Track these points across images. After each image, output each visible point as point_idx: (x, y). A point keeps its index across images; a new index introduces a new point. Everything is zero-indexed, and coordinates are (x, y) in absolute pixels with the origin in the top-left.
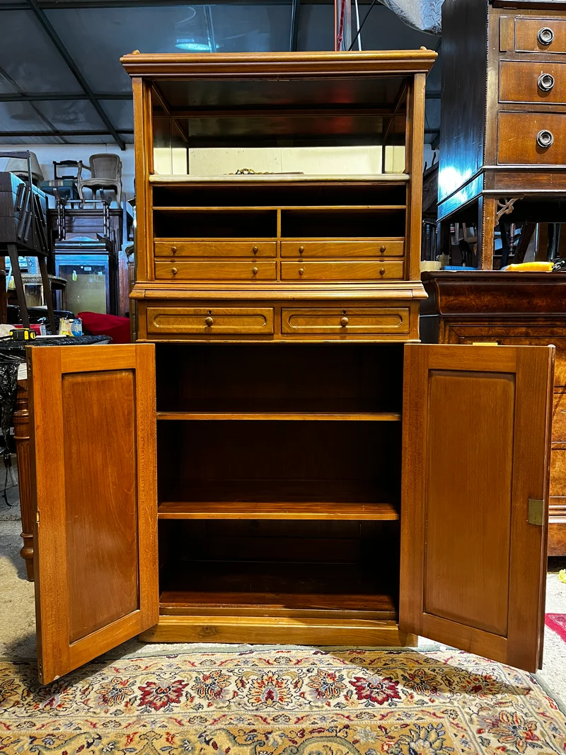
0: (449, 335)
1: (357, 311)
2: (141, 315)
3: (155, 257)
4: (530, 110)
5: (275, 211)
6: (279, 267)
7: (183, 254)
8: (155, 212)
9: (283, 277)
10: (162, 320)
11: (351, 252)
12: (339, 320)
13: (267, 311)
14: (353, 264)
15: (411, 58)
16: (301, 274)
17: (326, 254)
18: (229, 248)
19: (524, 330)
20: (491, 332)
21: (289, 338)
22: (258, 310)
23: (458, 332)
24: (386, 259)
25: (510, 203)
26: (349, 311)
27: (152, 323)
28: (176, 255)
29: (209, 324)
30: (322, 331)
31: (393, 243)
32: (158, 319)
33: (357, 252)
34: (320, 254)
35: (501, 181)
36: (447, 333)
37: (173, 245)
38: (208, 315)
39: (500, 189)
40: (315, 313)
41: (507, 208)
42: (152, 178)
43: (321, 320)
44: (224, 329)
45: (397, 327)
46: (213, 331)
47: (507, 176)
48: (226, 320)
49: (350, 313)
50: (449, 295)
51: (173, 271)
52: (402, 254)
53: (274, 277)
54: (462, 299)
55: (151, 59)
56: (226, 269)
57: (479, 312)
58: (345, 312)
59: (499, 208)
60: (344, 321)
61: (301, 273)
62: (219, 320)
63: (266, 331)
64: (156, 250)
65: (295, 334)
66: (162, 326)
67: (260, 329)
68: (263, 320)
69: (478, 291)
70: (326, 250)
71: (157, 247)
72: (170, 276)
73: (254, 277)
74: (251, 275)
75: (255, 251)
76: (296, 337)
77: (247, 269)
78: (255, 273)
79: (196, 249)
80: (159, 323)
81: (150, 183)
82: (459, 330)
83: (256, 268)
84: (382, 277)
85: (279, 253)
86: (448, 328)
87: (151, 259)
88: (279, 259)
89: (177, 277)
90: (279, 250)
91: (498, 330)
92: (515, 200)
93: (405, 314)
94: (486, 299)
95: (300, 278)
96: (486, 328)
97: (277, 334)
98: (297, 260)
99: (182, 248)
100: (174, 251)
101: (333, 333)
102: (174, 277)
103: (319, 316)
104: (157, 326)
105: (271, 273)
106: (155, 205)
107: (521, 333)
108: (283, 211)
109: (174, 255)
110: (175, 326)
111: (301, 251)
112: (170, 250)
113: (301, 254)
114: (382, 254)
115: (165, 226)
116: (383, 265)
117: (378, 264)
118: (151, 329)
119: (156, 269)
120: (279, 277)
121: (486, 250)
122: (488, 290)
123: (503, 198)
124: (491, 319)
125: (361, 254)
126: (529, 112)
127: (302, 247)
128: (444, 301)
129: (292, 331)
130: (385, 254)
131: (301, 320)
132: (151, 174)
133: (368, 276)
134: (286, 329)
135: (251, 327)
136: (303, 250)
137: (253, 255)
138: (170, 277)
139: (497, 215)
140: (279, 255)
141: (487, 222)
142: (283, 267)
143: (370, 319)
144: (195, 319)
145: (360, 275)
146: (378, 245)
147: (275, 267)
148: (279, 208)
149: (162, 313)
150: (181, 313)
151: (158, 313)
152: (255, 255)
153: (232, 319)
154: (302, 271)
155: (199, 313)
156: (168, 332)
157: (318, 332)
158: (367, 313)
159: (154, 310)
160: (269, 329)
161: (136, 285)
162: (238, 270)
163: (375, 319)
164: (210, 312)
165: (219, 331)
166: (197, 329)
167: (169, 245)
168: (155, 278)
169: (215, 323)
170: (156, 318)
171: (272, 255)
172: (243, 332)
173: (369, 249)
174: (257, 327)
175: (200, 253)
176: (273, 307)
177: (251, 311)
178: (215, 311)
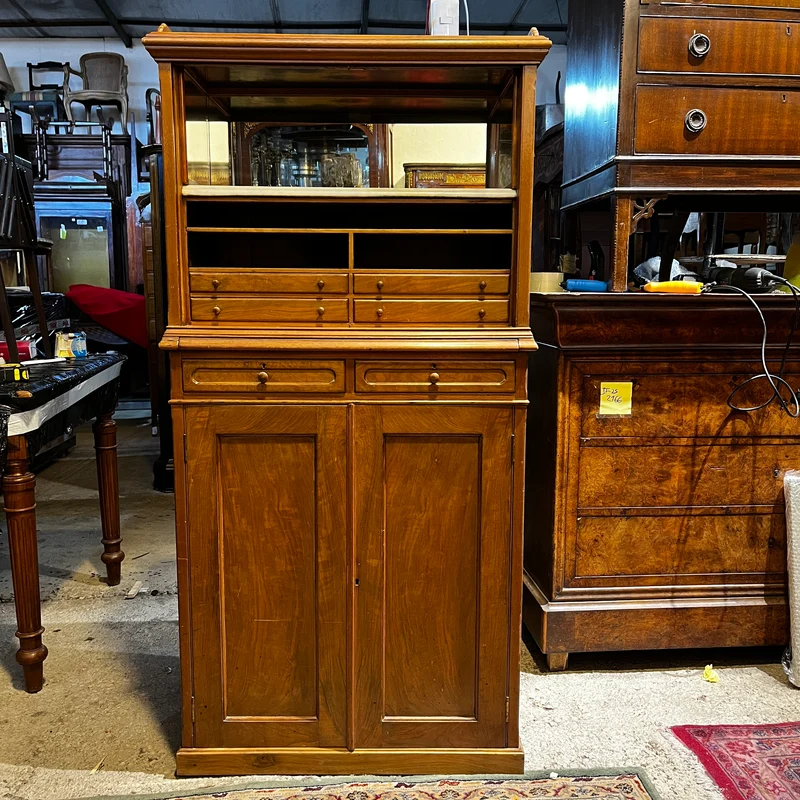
0: (571, 373)
1: (450, 364)
2: (175, 369)
3: (191, 292)
4: (678, 83)
5: (347, 235)
6: (352, 307)
7: (228, 290)
8: (190, 234)
9: (357, 319)
10: (202, 374)
11: (444, 288)
12: (427, 375)
13: (338, 366)
16: (379, 316)
17: (410, 290)
18: (289, 281)
19: (665, 365)
20: (624, 369)
21: (364, 397)
22: (326, 364)
23: (582, 369)
24: (486, 297)
25: (650, 204)
26: (440, 364)
27: (188, 379)
28: (218, 289)
29: (262, 380)
30: (406, 390)
31: (495, 277)
32: (196, 374)
33: (451, 288)
34: (403, 291)
35: (638, 176)
36: (568, 369)
37: (214, 277)
38: (261, 370)
39: (638, 186)
40: (397, 367)
41: (646, 211)
42: (187, 190)
43: (404, 375)
44: (282, 386)
45: (499, 384)
46: (268, 389)
47: (646, 169)
48: (284, 375)
49: (442, 367)
50: (572, 324)
51: (215, 311)
52: (506, 291)
53: (345, 319)
54: (588, 328)
56: (283, 308)
57: (610, 343)
58: (434, 365)
59: (636, 210)
60: (433, 377)
61: (378, 314)
62: (276, 375)
63: (336, 389)
64: (193, 283)
65: (373, 392)
66: (202, 383)
67: (328, 387)
68: (332, 376)
69: (608, 318)
70: (411, 285)
71: (194, 279)
72: (211, 316)
73: (320, 319)
74: (315, 316)
75: (320, 286)
76: (374, 397)
77: (311, 309)
78: (320, 313)
79: (244, 282)
80: (199, 379)
81: (183, 197)
82: (584, 367)
83: (322, 308)
84: (481, 320)
85: (350, 288)
86: (569, 364)
87: (186, 295)
88: (351, 297)
89: (220, 318)
90: (351, 284)
91: (633, 366)
92: (656, 200)
93: (510, 369)
94: (618, 328)
95: (378, 321)
96: (618, 364)
97: (350, 392)
98: (374, 297)
99: (226, 280)
100: (215, 285)
101: (420, 392)
102: (216, 318)
103: (403, 371)
104: (197, 383)
105: (342, 313)
106: (190, 225)
107: (663, 370)
108: (355, 234)
109: (216, 290)
110: (220, 383)
111: (379, 286)
112: (210, 284)
113: (379, 291)
114: (482, 291)
115: (204, 252)
116: (483, 305)
117: (476, 303)
118: (188, 387)
119: (193, 308)
120: (351, 319)
121: (619, 264)
122: (621, 317)
123: (641, 197)
124: (624, 353)
125: (456, 290)
126: (676, 86)
127: (381, 282)
128: (565, 332)
129: (369, 390)
130: (485, 290)
131: (380, 375)
132: (184, 184)
133: (463, 319)
134: (360, 387)
135: (315, 384)
136: (382, 285)
137: (318, 290)
138: (211, 318)
139: (633, 220)
140: (351, 291)
141: (620, 228)
142: (356, 307)
143: (467, 375)
144: (245, 374)
145: (454, 317)
146: (477, 279)
147: (345, 306)
148: (351, 231)
149: (202, 366)
150: (227, 366)
151: (197, 366)
152: (321, 290)
153: (292, 374)
154: (381, 310)
155: (250, 366)
156: (210, 390)
157: (401, 390)
158: (463, 367)
159: (192, 363)
160: (339, 387)
161: (167, 331)
162: (299, 309)
163: (472, 375)
164: (264, 365)
165: (276, 389)
166: (247, 387)
167: (209, 277)
168: (191, 319)
169: (270, 379)
170: (195, 372)
171: (342, 290)
172: (306, 390)
173: (465, 284)
174: (324, 384)
175: (249, 288)
176: (344, 360)
177: (316, 364)
178: (270, 364)
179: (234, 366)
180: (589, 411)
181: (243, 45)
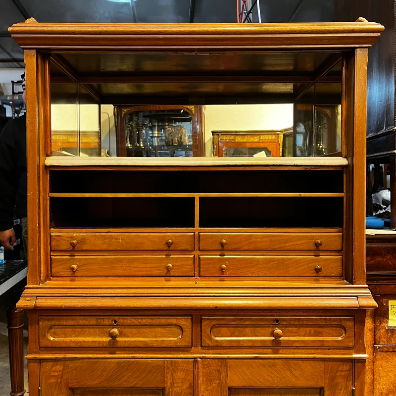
1: (292, 320)
2: (32, 325)
3: (51, 251)
5: (194, 198)
6: (197, 262)
7: (85, 248)
8: (52, 199)
9: (202, 274)
10: (58, 331)
11: (282, 245)
12: (270, 329)
13: (185, 322)
14: (283, 259)
15: (353, 31)
16: (223, 271)
17: (252, 247)
18: (140, 241)
21: (210, 351)
22: (173, 320)
23: (374, 291)
24: (321, 254)
26: (282, 320)
27: (44, 336)
28: (76, 248)
29: (113, 336)
30: (250, 344)
31: (329, 235)
32: (53, 330)
33: (288, 245)
34: (245, 248)
37: (72, 238)
38: (113, 326)
40: (241, 323)
42: (51, 161)
43: (248, 330)
44: (132, 341)
45: (340, 338)
46: (119, 345)
48: (134, 331)
49: (284, 323)
51: (72, 269)
52: (339, 248)
53: (192, 273)
55: (45, 29)
56: (135, 264)
58: (277, 321)
61: (222, 269)
62: (127, 330)
63: (183, 344)
64: (53, 243)
65: (218, 347)
66: (56, 339)
67: (176, 342)
68: (180, 331)
70: (252, 243)
71: (54, 239)
72: (70, 274)
73: (168, 274)
74: (164, 272)
75: (169, 245)
76: (219, 351)
77: (160, 265)
78: (168, 269)
79: (100, 242)
80: (54, 335)
81: (46, 167)
82: (375, 289)
83: (170, 265)
84: (318, 274)
85: (196, 244)
87: (46, 254)
88: (197, 253)
89: (77, 274)
90: (197, 242)
93: (350, 324)
95: (221, 274)
97: (197, 347)
98: (218, 253)
99: (82, 241)
100: (73, 245)
101: (263, 346)
102: (73, 274)
103: (246, 326)
104: (52, 339)
105: (188, 267)
106: (53, 190)
108: (201, 198)
109: (73, 249)
110: (74, 339)
111: (222, 244)
112: (69, 244)
113: (223, 248)
114: (317, 249)
116: (319, 261)
117: (312, 259)
118: (44, 343)
119: (53, 265)
120: (197, 273)
125: (293, 248)
127: (224, 241)
129: (215, 344)
130: (321, 248)
131: (224, 330)
132: (48, 156)
133: (300, 274)
134: (207, 342)
135: (165, 339)
136: (226, 244)
137: (166, 248)
140: (197, 248)
142: (201, 262)
143: (308, 329)
144: (98, 329)
145: (292, 271)
146: (312, 238)
147: (192, 262)
148: (197, 196)
149: (57, 323)
150: (81, 322)
151: (53, 323)
152: (169, 248)
153: (142, 330)
154: (224, 266)
155: (102, 323)
156: (64, 345)
157: (245, 345)
158: (305, 323)
159: (48, 320)
160: (186, 341)
161: (26, 291)
162: (149, 265)
163: (313, 330)
164: (115, 322)
165: (126, 345)
166: (99, 342)
167: (68, 237)
168: (50, 276)
169: (121, 334)
170: (51, 328)
171: (189, 247)
172: (155, 345)
173: (302, 242)
174: (172, 339)
175: (104, 247)
176: (191, 316)
177: (163, 321)
178: (121, 320)
179: (86, 323)
180: (380, 324)
181: (100, 33)
